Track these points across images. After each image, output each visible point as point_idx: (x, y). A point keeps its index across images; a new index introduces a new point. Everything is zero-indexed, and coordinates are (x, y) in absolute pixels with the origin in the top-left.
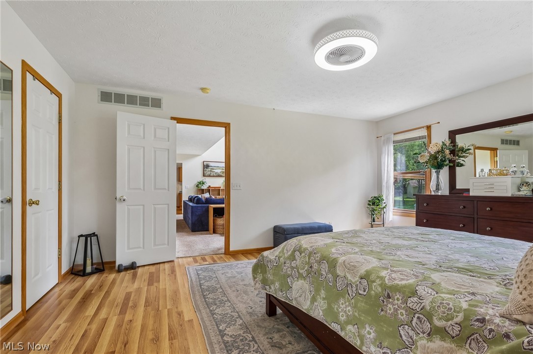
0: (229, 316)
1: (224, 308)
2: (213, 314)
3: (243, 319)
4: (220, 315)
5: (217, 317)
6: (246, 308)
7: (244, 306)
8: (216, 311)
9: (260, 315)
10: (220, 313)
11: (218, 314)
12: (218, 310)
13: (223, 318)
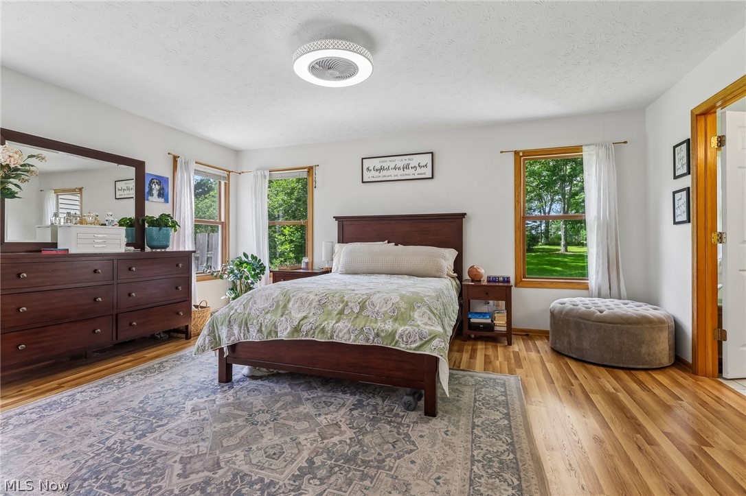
0: (488, 433)
1: (488, 448)
2: (512, 444)
3: (471, 422)
4: (501, 439)
5: (507, 438)
6: (454, 434)
7: (454, 439)
8: (505, 447)
9: (445, 418)
10: (500, 443)
11: (503, 442)
12: (501, 449)
13: (497, 433)
